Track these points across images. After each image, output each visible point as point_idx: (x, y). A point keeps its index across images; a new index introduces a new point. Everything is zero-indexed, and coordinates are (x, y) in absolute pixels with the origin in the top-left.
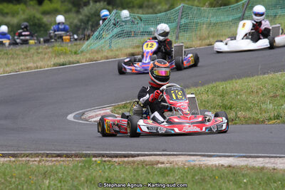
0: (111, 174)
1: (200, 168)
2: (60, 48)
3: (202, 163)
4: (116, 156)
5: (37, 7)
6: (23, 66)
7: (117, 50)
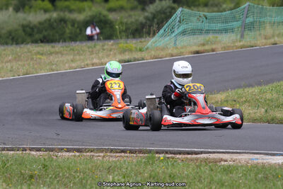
0: (174, 171)
1: (263, 166)
2: (125, 45)
3: (265, 161)
4: (180, 153)
5: (103, 4)
6: (89, 62)
7: (182, 48)
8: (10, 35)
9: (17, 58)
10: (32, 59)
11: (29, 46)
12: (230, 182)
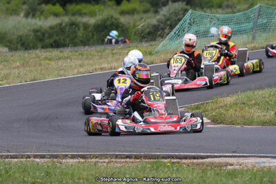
1: (270, 169)
3: (272, 165)
4: (186, 158)
5: (115, 7)
6: (97, 67)
8: (21, 40)
9: (25, 64)
10: (40, 65)
11: (38, 51)
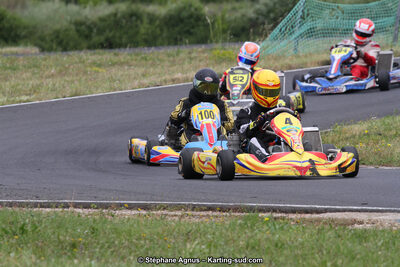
0: (283, 237)
2: (223, 51)
4: (294, 211)
6: (168, 77)
8: (57, 37)
9: (63, 72)
10: (85, 73)
11: (82, 54)
12: (364, 254)
